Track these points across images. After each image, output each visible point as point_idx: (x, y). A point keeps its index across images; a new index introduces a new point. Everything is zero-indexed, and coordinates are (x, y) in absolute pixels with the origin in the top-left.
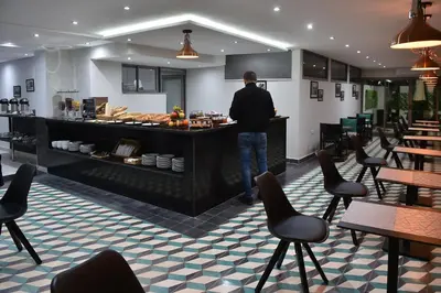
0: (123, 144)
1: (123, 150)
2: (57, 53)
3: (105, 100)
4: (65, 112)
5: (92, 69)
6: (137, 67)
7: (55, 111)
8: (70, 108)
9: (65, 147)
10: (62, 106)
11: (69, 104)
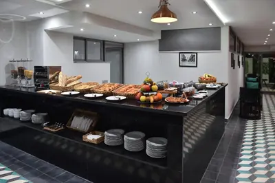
0: (79, 115)
1: (79, 123)
2: (11, 24)
3: (58, 69)
4: (18, 80)
5: (45, 40)
6: (85, 40)
7: (7, 79)
8: (23, 76)
9: (16, 116)
10: (15, 75)
11: (21, 73)
